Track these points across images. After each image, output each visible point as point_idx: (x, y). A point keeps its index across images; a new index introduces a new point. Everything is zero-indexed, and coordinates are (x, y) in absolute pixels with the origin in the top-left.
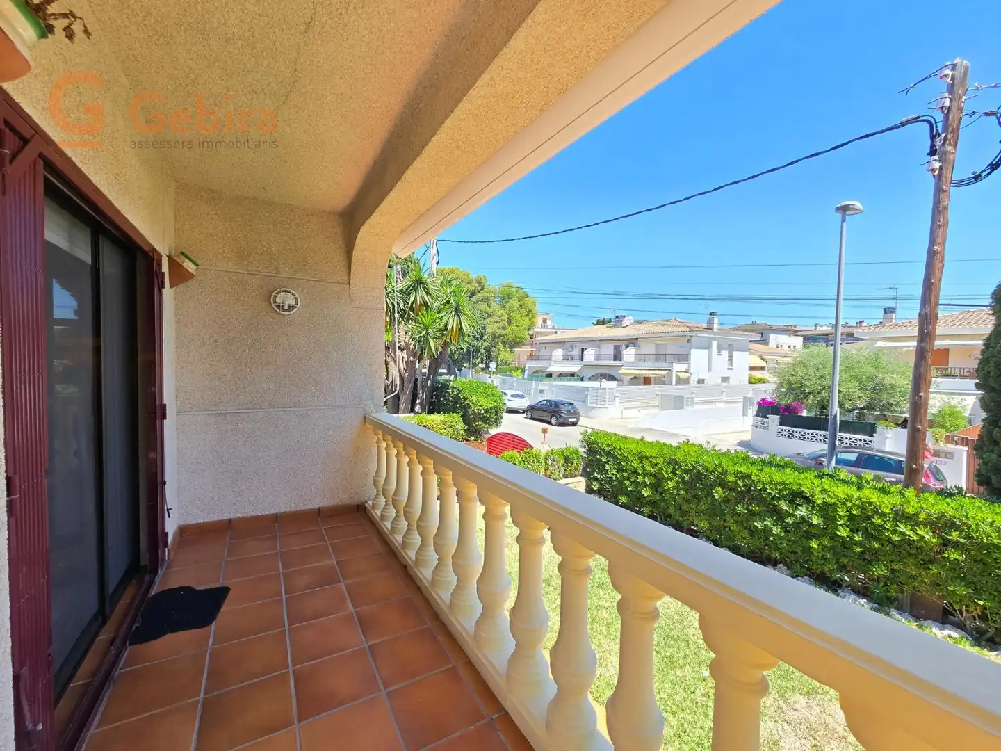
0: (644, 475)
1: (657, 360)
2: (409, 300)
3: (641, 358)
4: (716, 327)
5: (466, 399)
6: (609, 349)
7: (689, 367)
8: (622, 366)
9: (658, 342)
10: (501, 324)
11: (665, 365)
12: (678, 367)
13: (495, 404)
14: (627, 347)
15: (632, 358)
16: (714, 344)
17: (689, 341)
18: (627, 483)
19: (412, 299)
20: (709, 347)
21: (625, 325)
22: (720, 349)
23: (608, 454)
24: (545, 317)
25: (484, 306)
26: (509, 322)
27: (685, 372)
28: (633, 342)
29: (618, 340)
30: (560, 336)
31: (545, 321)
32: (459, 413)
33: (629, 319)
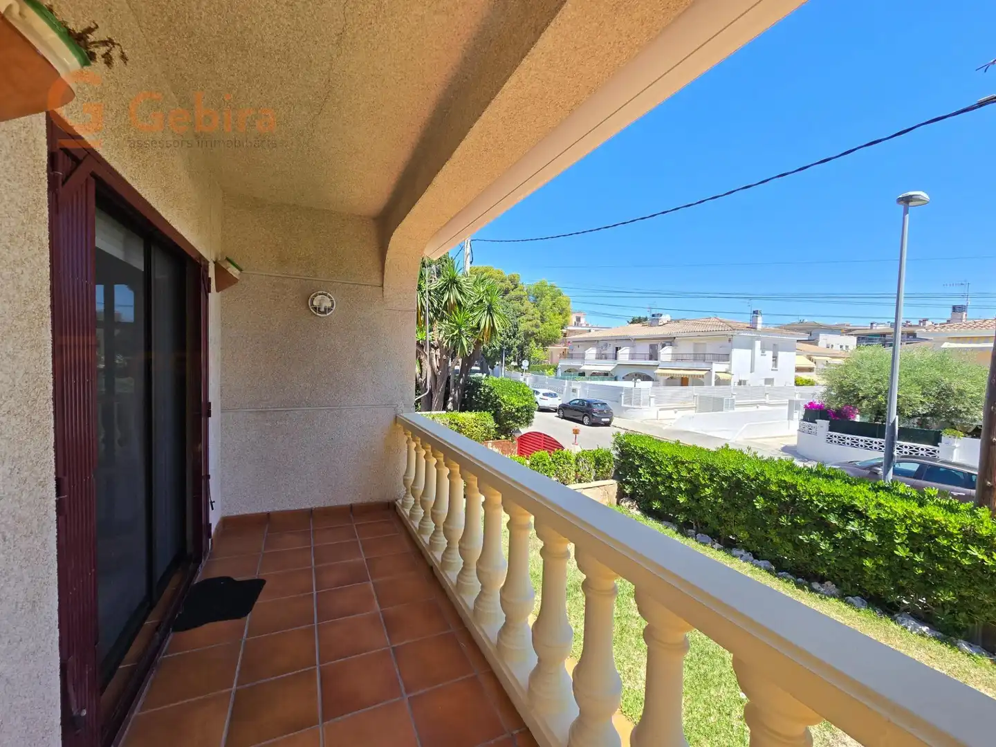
0: (679, 481)
1: (695, 360)
2: (443, 299)
3: (677, 358)
4: (759, 327)
5: (497, 397)
6: (645, 349)
7: (730, 367)
8: (658, 366)
9: (696, 342)
10: (534, 322)
11: (703, 365)
12: (717, 367)
13: (527, 403)
14: (664, 346)
15: (669, 358)
16: (758, 344)
17: (730, 340)
18: (661, 488)
19: (446, 298)
20: (751, 346)
21: (662, 324)
22: (763, 349)
23: (641, 457)
24: (579, 315)
25: (517, 304)
26: (543, 320)
27: (725, 372)
28: (670, 341)
29: (654, 339)
30: (594, 334)
31: (578, 319)
32: (490, 411)
33: (666, 318)
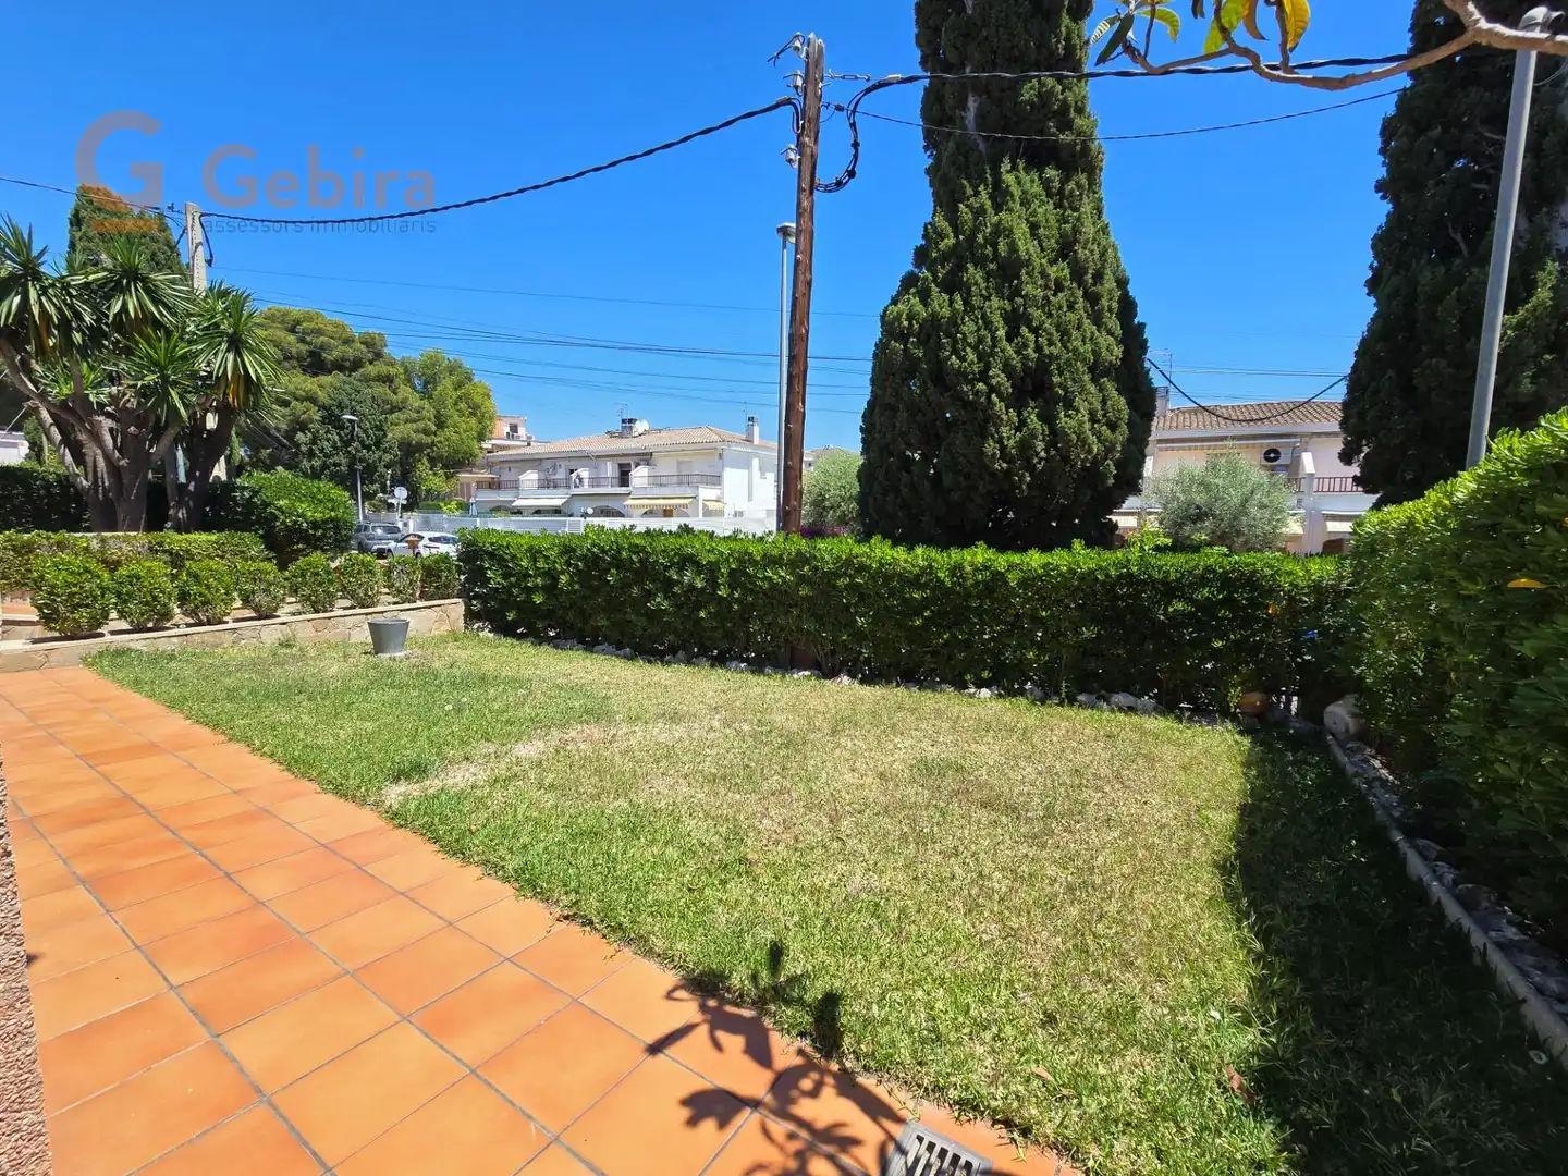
0: (535, 576)
1: (680, 484)
2: (108, 308)
3: (656, 481)
4: (756, 441)
5: (266, 505)
6: (610, 470)
7: (722, 494)
8: (629, 494)
9: (681, 459)
10: (421, 425)
11: (689, 492)
12: (706, 493)
13: (333, 514)
14: (637, 465)
15: (644, 482)
16: (755, 462)
17: (720, 456)
18: (515, 591)
19: (117, 307)
20: (748, 466)
21: (636, 434)
22: (762, 470)
23: (492, 555)
24: (513, 422)
25: (381, 390)
26: (441, 425)
27: (717, 501)
28: (646, 458)
29: (624, 455)
30: (537, 449)
31: (514, 428)
32: (256, 531)
33: (640, 427)
